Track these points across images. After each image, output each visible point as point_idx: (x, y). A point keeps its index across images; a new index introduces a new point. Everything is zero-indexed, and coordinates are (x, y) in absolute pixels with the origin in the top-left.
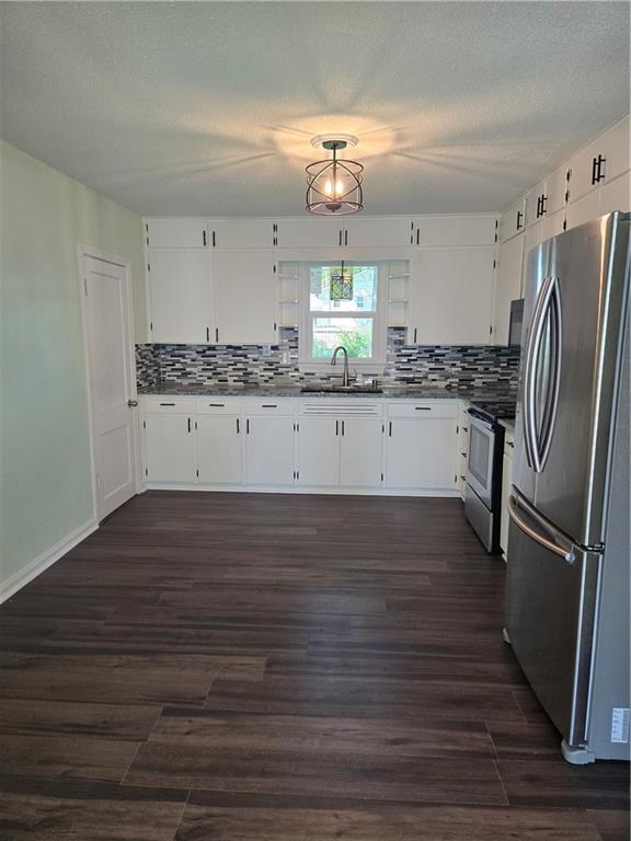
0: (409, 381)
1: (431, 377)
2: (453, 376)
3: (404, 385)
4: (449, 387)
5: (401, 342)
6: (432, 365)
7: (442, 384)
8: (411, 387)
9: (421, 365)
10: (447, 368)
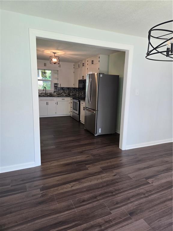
0: (58, 94)
1: (63, 93)
2: (67, 93)
3: (58, 95)
4: (66, 95)
5: (57, 86)
6: (63, 91)
7: (65, 95)
8: (59, 95)
9: (61, 91)
10: (66, 92)
